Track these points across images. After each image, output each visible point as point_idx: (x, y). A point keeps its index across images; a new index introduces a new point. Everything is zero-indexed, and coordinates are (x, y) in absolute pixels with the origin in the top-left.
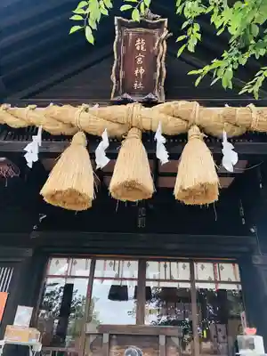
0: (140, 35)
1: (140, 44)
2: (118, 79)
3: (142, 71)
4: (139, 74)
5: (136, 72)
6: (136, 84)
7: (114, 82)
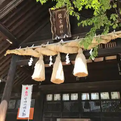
0: (59, 13)
1: (60, 16)
2: (54, 31)
3: (62, 26)
4: (61, 27)
5: (60, 27)
6: (61, 32)
7: (53, 33)
